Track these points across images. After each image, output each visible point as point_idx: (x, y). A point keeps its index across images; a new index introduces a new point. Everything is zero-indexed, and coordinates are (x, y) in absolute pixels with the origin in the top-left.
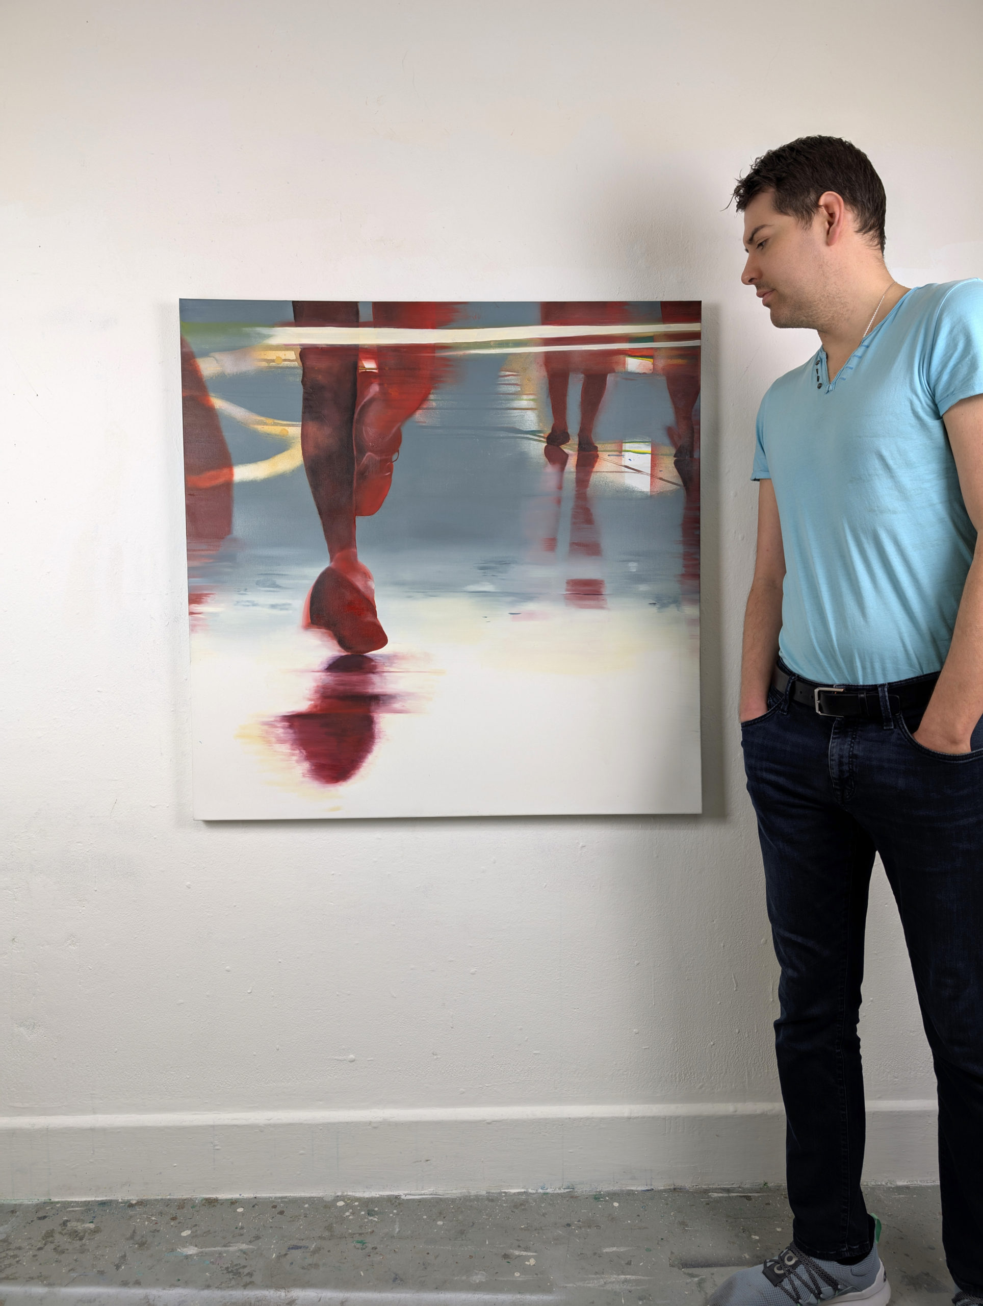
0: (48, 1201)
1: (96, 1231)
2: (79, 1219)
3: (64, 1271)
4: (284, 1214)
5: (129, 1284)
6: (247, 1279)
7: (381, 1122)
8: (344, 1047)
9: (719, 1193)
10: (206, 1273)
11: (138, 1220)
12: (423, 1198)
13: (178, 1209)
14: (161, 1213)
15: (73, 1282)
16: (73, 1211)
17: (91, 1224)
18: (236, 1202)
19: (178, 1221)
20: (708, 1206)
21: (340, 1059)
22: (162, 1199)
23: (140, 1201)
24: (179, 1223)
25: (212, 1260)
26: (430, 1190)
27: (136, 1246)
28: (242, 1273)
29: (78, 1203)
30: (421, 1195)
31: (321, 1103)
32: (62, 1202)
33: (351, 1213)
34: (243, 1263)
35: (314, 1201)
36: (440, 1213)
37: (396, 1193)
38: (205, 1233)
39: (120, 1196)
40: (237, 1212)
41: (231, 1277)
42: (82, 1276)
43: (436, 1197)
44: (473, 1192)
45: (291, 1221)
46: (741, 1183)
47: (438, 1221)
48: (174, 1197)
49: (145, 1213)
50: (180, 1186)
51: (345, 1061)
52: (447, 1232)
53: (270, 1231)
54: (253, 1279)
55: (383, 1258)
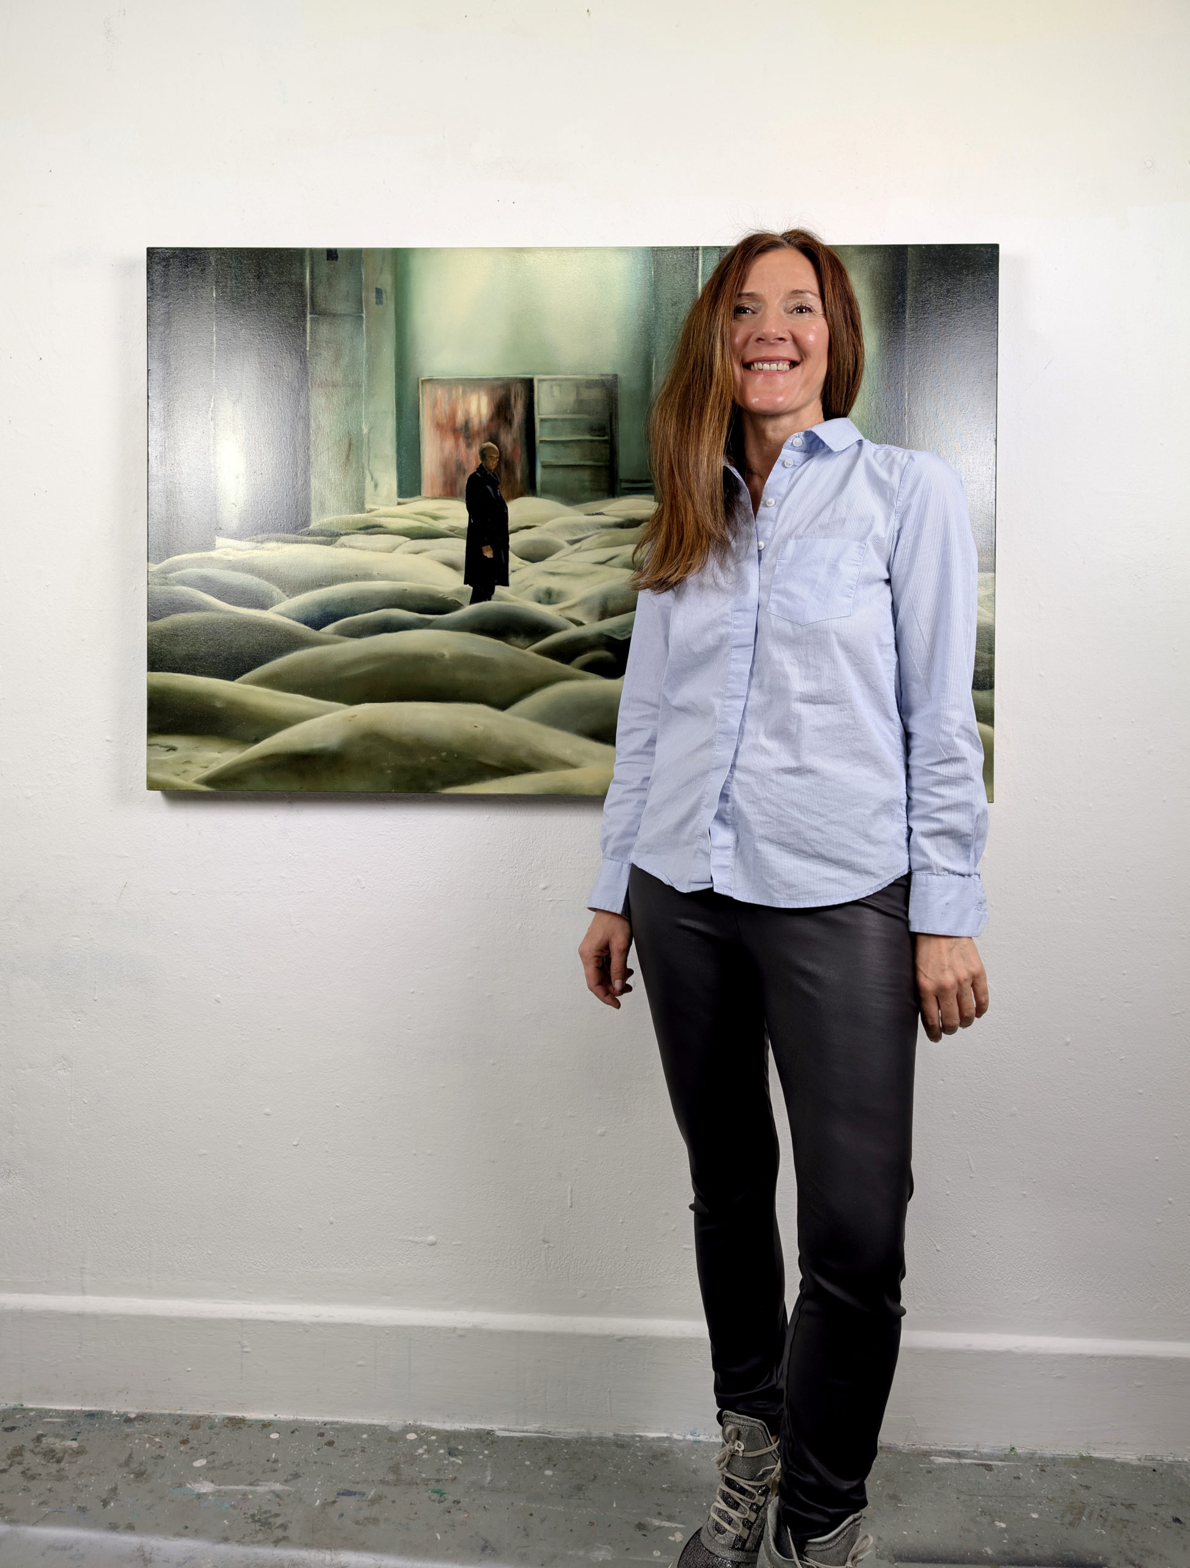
0: (19, 1407)
1: (80, 1452)
2: (57, 1435)
3: (33, 1504)
4: (334, 1446)
5: (118, 1528)
6: (280, 1533)
7: (470, 1330)
8: (420, 1224)
9: (945, 1457)
10: (224, 1520)
11: (137, 1441)
12: (526, 1437)
13: (191, 1429)
14: (168, 1434)
15: (44, 1520)
16: (51, 1422)
17: (74, 1442)
18: (270, 1425)
19: (190, 1445)
20: (930, 1475)
21: (416, 1240)
22: (170, 1414)
23: (141, 1414)
24: (192, 1448)
25: (233, 1503)
26: (534, 1425)
27: (132, 1476)
28: (272, 1524)
29: (58, 1413)
30: (524, 1432)
31: (389, 1298)
32: (37, 1409)
33: (425, 1450)
34: (275, 1509)
35: (376, 1430)
36: (549, 1459)
37: (488, 1427)
38: (225, 1464)
39: (115, 1407)
40: (270, 1438)
41: (258, 1528)
42: (56, 1513)
43: (543, 1437)
44: (595, 1433)
45: (343, 1456)
46: (978, 1446)
47: (545, 1470)
48: (187, 1413)
49: (146, 1431)
50: (194, 1398)
51: (422, 1244)
52: (558, 1487)
53: (314, 1468)
54: (288, 1533)
55: (467, 1517)
